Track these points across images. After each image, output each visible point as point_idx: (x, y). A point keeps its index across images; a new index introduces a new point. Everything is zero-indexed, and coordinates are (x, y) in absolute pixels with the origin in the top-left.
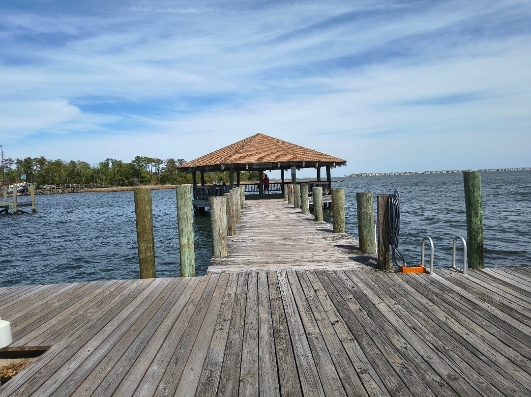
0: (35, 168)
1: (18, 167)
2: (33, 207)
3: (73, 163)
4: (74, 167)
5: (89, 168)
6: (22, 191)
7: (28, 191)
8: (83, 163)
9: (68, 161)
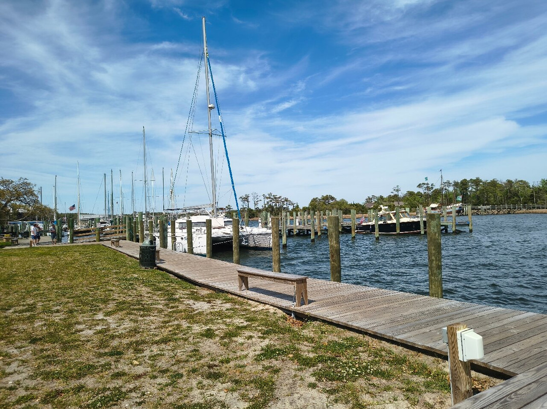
0: (470, 189)
1: (455, 189)
2: (470, 227)
3: (510, 182)
4: (511, 186)
5: (528, 187)
6: (458, 212)
7: (463, 212)
8: (521, 181)
9: (505, 181)
